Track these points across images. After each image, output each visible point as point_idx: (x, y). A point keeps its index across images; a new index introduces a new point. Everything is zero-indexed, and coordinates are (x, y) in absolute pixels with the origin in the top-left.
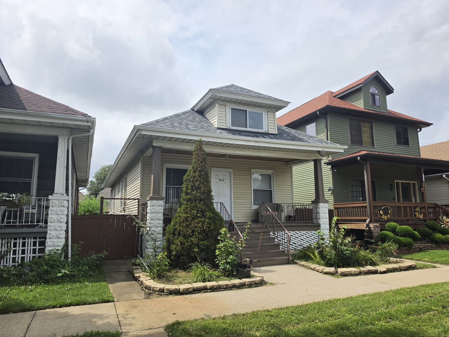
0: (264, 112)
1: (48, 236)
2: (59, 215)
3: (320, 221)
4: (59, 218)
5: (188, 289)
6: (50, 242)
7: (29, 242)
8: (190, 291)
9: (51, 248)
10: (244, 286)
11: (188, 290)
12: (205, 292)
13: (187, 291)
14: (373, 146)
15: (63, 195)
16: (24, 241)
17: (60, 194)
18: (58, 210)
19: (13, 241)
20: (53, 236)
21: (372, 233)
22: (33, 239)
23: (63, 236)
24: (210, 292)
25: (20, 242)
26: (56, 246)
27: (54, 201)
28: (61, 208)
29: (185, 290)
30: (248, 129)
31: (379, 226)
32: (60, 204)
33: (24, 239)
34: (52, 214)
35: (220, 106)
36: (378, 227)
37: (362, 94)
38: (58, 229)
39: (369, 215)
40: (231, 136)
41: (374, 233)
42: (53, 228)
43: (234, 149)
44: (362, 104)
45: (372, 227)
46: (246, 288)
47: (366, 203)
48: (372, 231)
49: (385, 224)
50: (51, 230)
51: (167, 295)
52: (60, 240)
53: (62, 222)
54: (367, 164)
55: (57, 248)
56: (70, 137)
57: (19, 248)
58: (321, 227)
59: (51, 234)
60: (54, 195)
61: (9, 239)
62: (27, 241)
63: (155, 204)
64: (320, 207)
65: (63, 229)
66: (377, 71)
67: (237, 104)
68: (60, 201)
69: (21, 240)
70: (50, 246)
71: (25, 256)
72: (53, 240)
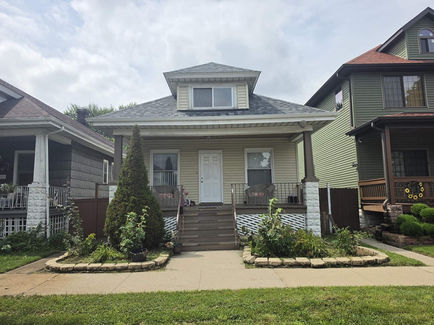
0: (233, 86)
1: (28, 217)
2: (35, 199)
3: (306, 202)
4: (35, 202)
5: (67, 268)
6: (29, 221)
7: (17, 221)
8: (69, 270)
9: (29, 227)
10: (127, 270)
11: (68, 270)
12: (83, 273)
13: (66, 270)
14: (425, 106)
15: (39, 183)
16: (13, 220)
17: (36, 183)
18: (35, 196)
19: (5, 221)
20: (31, 217)
21: (390, 217)
22: (20, 219)
23: (38, 217)
24: (88, 273)
25: (10, 221)
26: (34, 225)
27: (32, 188)
28: (37, 194)
29: (64, 269)
30: (213, 107)
31: (401, 208)
32: (36, 191)
33: (13, 219)
34: (30, 199)
35: (181, 88)
36: (400, 210)
37: (405, 43)
38: (34, 211)
39: (387, 194)
40: (187, 117)
41: (393, 217)
42: (31, 210)
43: (197, 130)
44: (406, 55)
45: (390, 209)
46: (128, 272)
47: (384, 179)
48: (389, 215)
49: (410, 206)
50: (29, 212)
51: (50, 272)
52: (36, 220)
53: (37, 205)
54: (385, 131)
55: (34, 227)
56: (45, 135)
57: (10, 226)
58: (308, 209)
59: (30, 215)
60: (32, 183)
61: (3, 219)
62: (9, 220)
63: (113, 189)
64: (307, 186)
65: (38, 211)
66: (429, 8)
67: (201, 83)
68: (36, 188)
69: (11, 219)
70: (29, 225)
71: (9, 232)
72: (31, 220)
